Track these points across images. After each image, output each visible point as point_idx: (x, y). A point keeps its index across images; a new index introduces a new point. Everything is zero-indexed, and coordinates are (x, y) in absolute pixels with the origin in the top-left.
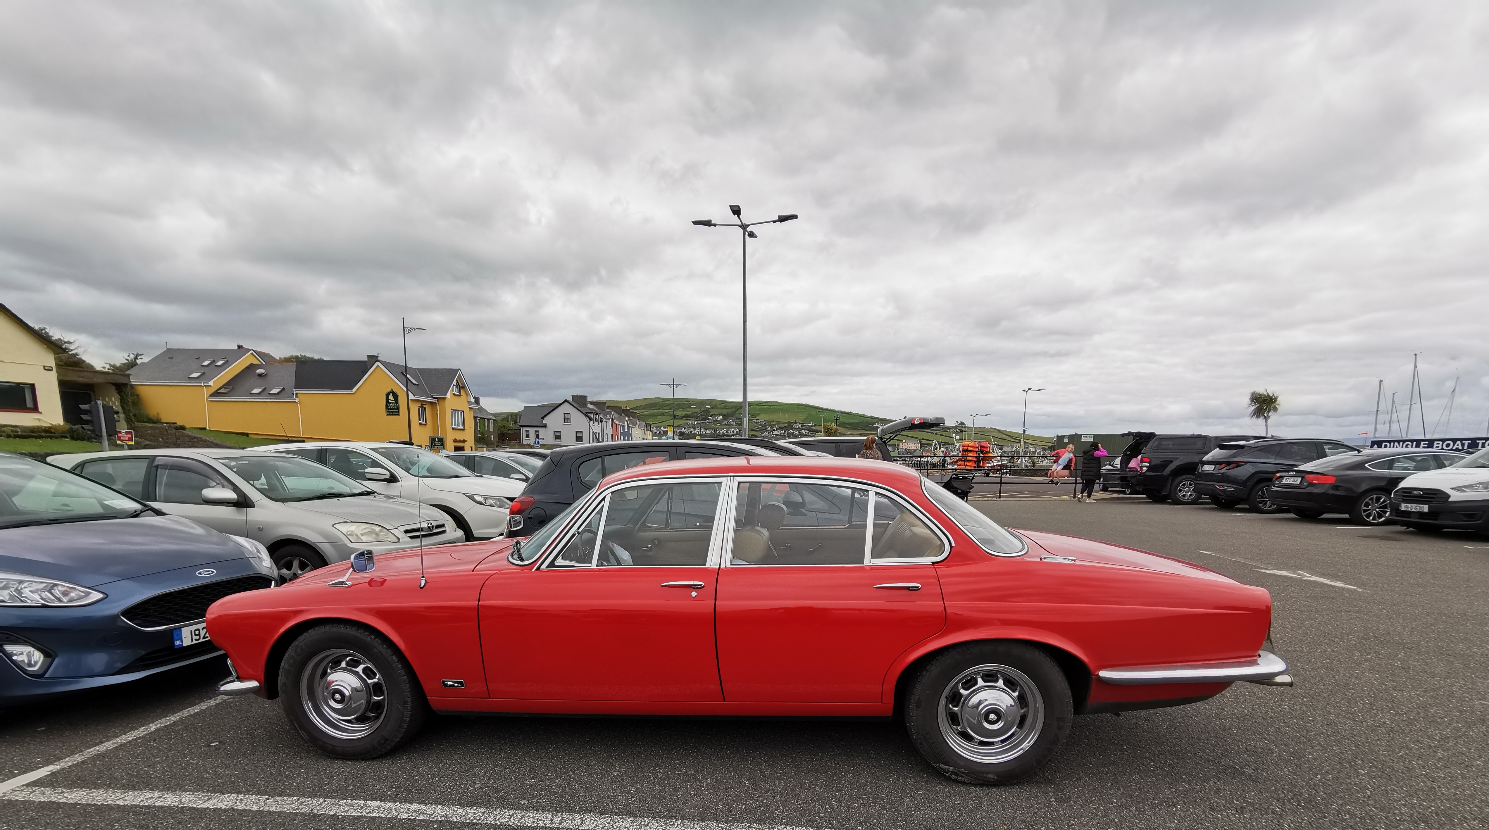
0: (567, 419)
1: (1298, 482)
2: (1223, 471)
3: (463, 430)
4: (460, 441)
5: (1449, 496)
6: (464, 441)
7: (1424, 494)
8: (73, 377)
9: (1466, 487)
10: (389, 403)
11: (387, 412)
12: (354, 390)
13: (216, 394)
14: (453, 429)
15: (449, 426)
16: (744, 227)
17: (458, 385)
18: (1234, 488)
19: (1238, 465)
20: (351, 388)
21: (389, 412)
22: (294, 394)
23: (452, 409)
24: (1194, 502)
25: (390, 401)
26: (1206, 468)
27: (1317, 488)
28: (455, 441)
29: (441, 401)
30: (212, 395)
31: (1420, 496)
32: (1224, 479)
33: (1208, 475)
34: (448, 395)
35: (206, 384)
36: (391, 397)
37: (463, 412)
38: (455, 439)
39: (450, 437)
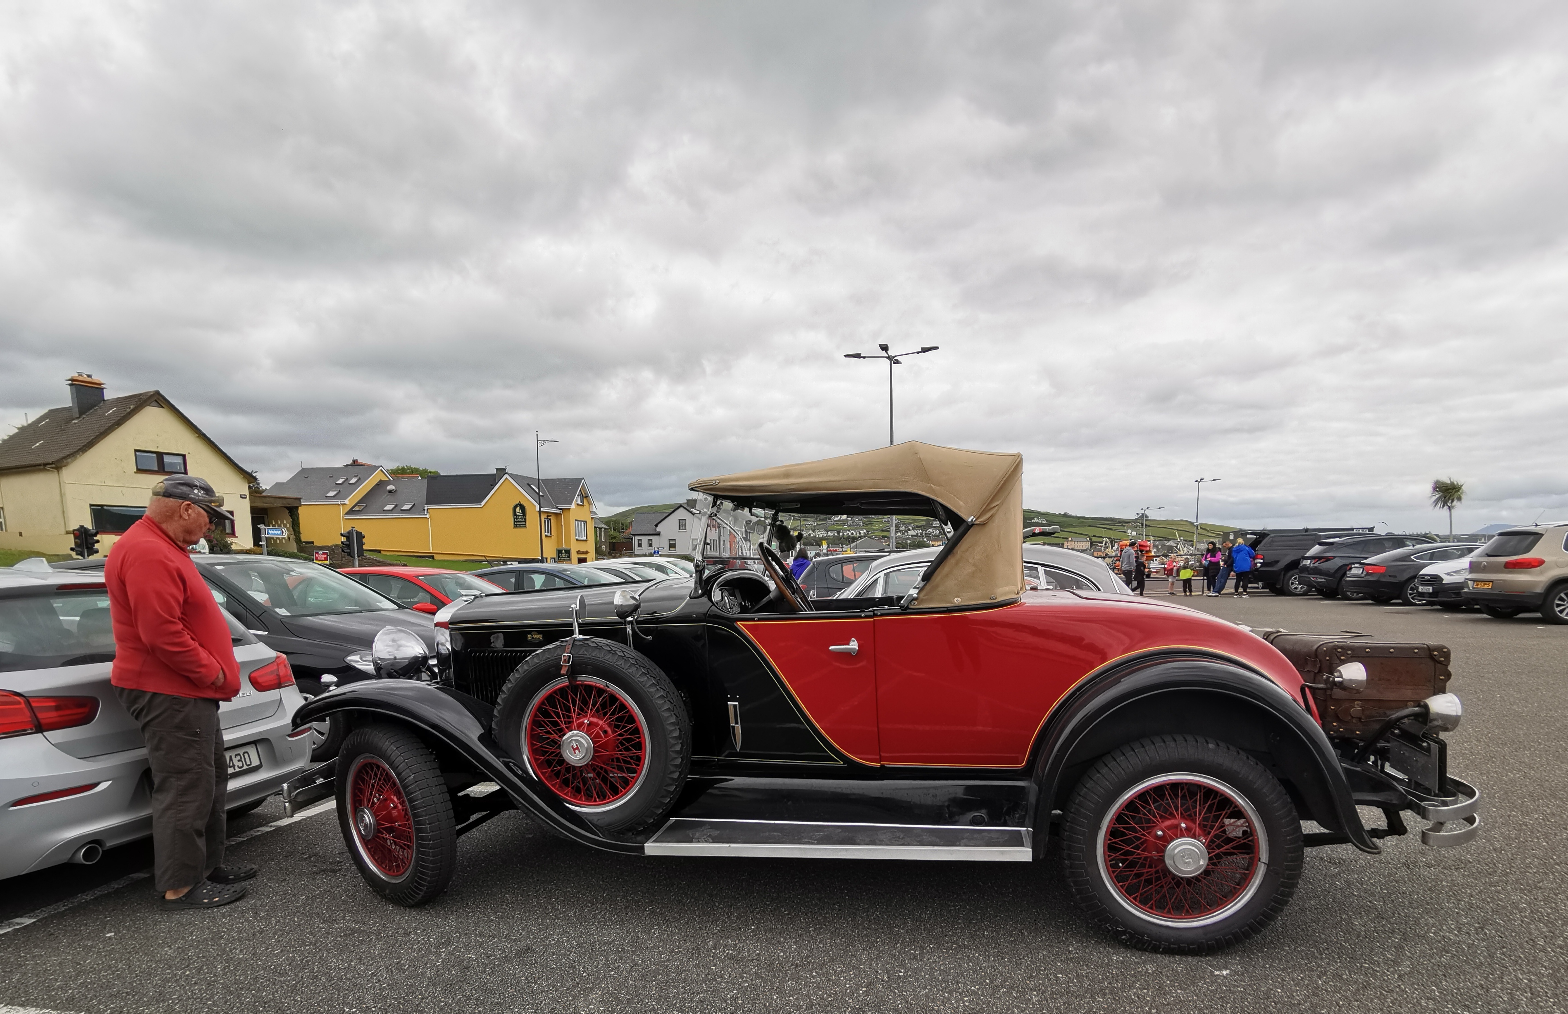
0: (682, 524)
1: (1360, 572)
2: (1316, 564)
3: (586, 541)
4: (583, 553)
5: (1442, 580)
6: (587, 553)
7: (1431, 578)
8: (260, 504)
9: (1455, 572)
10: (517, 516)
11: (515, 524)
12: (483, 503)
13: (351, 512)
14: (577, 540)
15: (573, 538)
16: (889, 358)
17: (581, 494)
18: (1325, 579)
19: (1328, 559)
20: (480, 501)
21: (517, 525)
22: (424, 510)
23: (576, 520)
24: (1305, 594)
25: (518, 514)
26: (1308, 562)
27: (1373, 577)
28: (578, 552)
29: (566, 513)
30: (348, 513)
31: (1428, 580)
32: (1317, 571)
33: (1306, 569)
34: (573, 506)
35: (342, 503)
36: (518, 509)
37: (586, 522)
38: (579, 551)
39: (574, 548)
